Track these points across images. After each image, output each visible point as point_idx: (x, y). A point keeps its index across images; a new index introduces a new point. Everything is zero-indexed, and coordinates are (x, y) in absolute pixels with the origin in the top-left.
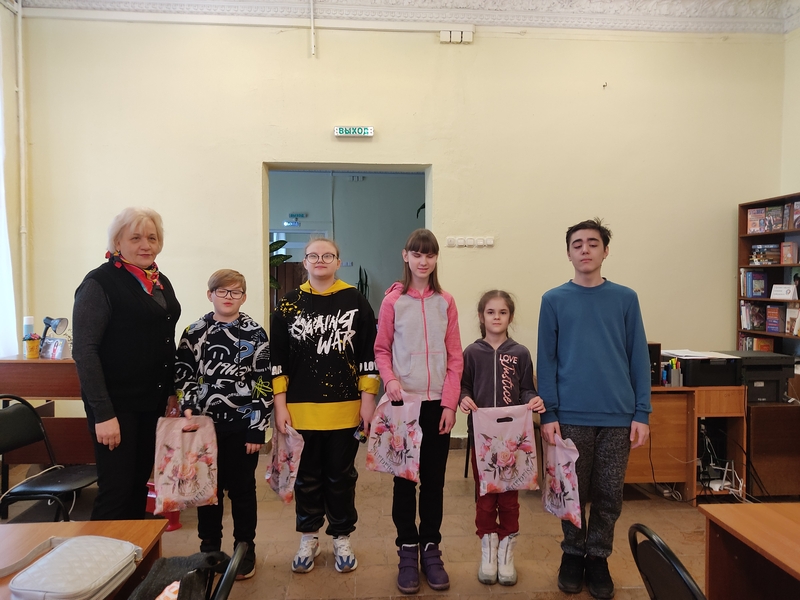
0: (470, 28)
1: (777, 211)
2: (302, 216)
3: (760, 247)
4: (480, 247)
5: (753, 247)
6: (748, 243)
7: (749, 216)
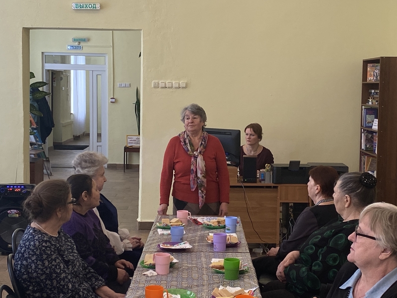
2: (84, 40)
3: (373, 91)
4: (176, 88)
5: (370, 91)
7: (368, 69)
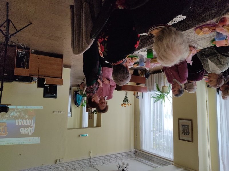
0: (57, 163)
4: (57, 111)
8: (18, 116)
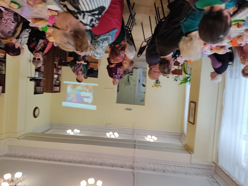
0: (107, 126)
1: (55, 91)
2: (141, 101)
3: (57, 85)
6: (59, 85)
7: (59, 90)
8: (82, 89)
